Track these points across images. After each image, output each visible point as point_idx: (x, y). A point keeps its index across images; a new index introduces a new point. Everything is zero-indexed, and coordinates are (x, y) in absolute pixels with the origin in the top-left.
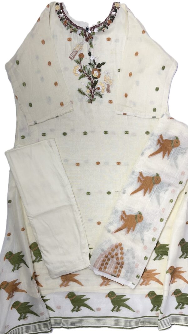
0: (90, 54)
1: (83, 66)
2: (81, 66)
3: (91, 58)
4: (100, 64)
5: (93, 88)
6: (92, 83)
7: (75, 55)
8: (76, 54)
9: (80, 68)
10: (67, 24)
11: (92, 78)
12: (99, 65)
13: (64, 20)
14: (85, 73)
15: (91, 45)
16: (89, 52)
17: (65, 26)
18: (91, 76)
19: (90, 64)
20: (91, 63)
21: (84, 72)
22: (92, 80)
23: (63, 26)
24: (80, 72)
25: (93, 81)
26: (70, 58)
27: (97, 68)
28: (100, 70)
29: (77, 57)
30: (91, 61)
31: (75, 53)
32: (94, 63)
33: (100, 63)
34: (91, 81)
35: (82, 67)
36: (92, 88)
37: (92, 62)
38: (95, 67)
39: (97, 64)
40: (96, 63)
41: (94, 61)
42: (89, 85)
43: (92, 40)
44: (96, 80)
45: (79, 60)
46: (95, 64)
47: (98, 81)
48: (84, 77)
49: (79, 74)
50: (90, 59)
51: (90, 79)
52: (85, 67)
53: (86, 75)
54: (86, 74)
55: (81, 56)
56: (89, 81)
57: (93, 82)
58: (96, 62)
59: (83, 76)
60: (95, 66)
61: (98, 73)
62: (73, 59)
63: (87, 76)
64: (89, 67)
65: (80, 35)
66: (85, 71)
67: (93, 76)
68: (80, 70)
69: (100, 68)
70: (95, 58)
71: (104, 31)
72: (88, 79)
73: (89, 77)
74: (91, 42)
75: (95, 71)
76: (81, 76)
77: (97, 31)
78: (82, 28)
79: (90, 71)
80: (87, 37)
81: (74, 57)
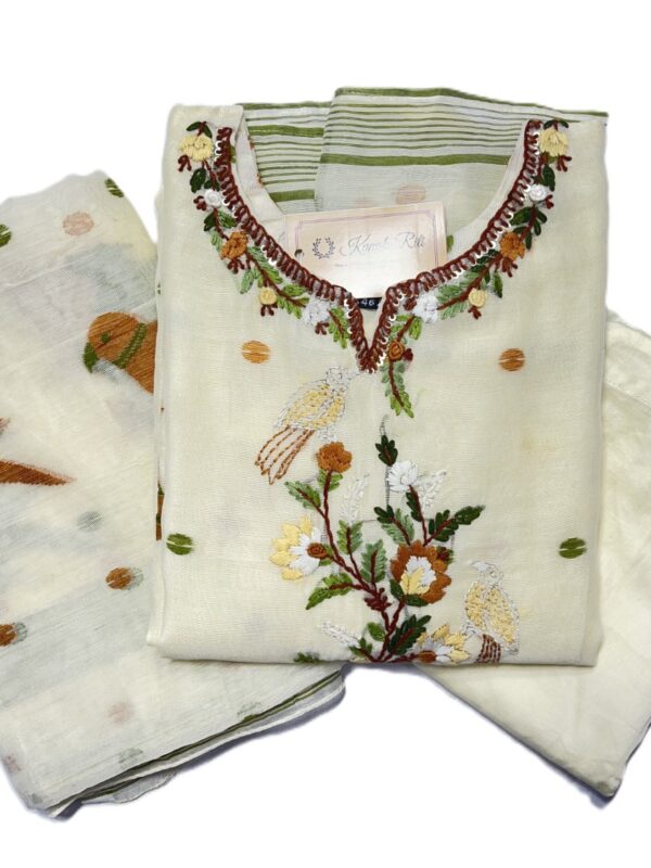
0: (388, 452)
1: (341, 524)
2: (327, 522)
3: (393, 479)
4: (452, 515)
6: (391, 627)
7: (294, 454)
8: (299, 447)
9: (317, 536)
10: (243, 259)
11: (391, 599)
12: (444, 526)
13: (228, 232)
14: (348, 569)
15: (398, 398)
16: (384, 438)
17: (234, 265)
18: (385, 584)
19: (386, 516)
20: (389, 508)
21: (340, 562)
22: (390, 611)
23: (219, 266)
24: (316, 562)
25: (396, 616)
27: (427, 541)
28: (444, 556)
29: (306, 468)
30: (392, 495)
31: (293, 438)
32: (407, 511)
33: (447, 512)
34: (385, 616)
35: (335, 528)
37: (400, 505)
38: (418, 534)
39: (429, 513)
40: (423, 509)
41: (413, 498)
42: (369, 639)
43: (402, 369)
44: (418, 612)
45: (317, 486)
46: (417, 515)
47: (427, 619)
48: (344, 593)
50: (388, 485)
51: (377, 603)
52: (348, 533)
53: (356, 582)
54: (358, 576)
55: (335, 460)
56: (375, 617)
57: (399, 625)
58: (422, 501)
59: (338, 587)
60: (417, 526)
61: (432, 572)
63: (362, 587)
65: (320, 328)
67: (396, 589)
68: (314, 550)
69: (447, 545)
70: (420, 477)
71: (477, 315)
72: (365, 604)
73: (374, 592)
74: (400, 380)
75: (413, 558)
76: (324, 585)
77: (436, 316)
78: (338, 292)
79: (384, 559)
80: (370, 345)
81: (285, 466)
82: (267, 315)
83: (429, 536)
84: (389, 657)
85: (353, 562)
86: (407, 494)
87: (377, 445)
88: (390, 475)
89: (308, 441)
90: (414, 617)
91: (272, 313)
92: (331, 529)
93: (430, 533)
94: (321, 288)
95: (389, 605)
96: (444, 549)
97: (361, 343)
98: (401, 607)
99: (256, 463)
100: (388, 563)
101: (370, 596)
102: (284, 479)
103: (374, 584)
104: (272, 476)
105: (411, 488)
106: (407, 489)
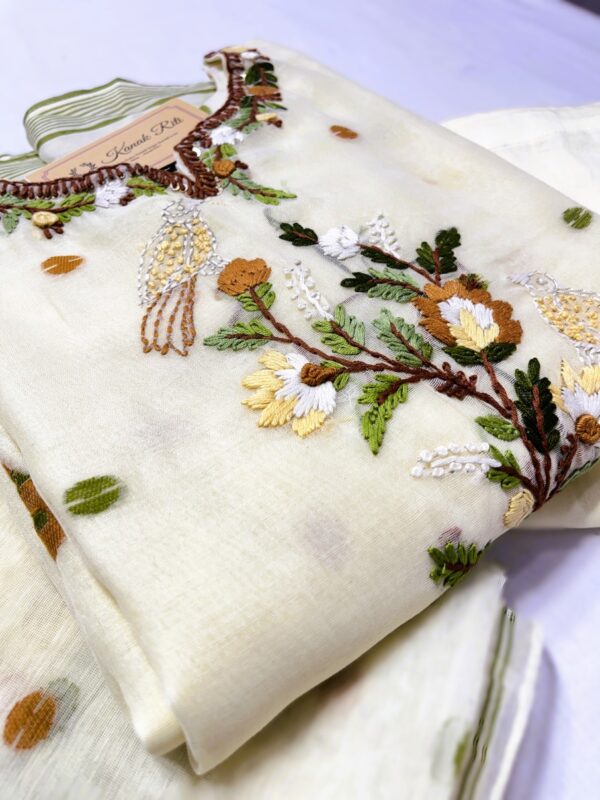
0: (299, 236)
1: (317, 327)
2: (299, 343)
3: (331, 252)
4: (433, 245)
5: (545, 452)
6: (506, 410)
7: (189, 310)
9: (299, 361)
12: (442, 253)
15: (263, 194)
16: (284, 226)
18: (439, 359)
19: (360, 283)
20: (355, 274)
21: (360, 367)
22: (484, 385)
24: (328, 388)
25: (498, 388)
26: (155, 355)
27: (437, 282)
28: (473, 286)
29: (214, 312)
30: (347, 263)
32: (380, 269)
33: (425, 244)
34: (485, 398)
35: (314, 340)
36: (540, 457)
37: (363, 265)
38: (419, 281)
39: (410, 256)
40: (397, 256)
41: (372, 253)
42: (503, 447)
43: (244, 176)
44: (518, 362)
45: (248, 317)
46: (403, 266)
47: (534, 364)
48: (403, 400)
49: (338, 405)
50: (331, 259)
51: (457, 388)
52: (337, 329)
53: (403, 376)
54: (398, 367)
56: (473, 408)
57: (513, 396)
58: (387, 249)
59: (388, 394)
60: (409, 272)
61: (480, 307)
62: (189, 343)
63: (419, 376)
64: (365, 309)
65: (125, 201)
66: (362, 349)
67: (466, 357)
68: (313, 378)
69: (462, 272)
70: (361, 232)
71: (279, 124)
72: (444, 397)
73: (439, 375)
74: (251, 183)
75: (442, 306)
76: (368, 408)
77: (240, 136)
78: (122, 169)
79: (410, 329)
80: (193, 178)
81: (188, 326)
82: (56, 236)
83: (433, 276)
84: (548, 460)
85: (376, 355)
86: (363, 253)
87: (282, 237)
88: (325, 249)
89: (197, 289)
90: (519, 373)
91: (61, 232)
92: (311, 346)
93: (432, 272)
94: (101, 176)
95: (474, 378)
96: (462, 278)
97: (181, 182)
98: (491, 372)
99: (147, 350)
100: (419, 331)
101: (440, 382)
102: (199, 342)
103: (429, 365)
104: (180, 347)
105: (362, 247)
106: (357, 248)
